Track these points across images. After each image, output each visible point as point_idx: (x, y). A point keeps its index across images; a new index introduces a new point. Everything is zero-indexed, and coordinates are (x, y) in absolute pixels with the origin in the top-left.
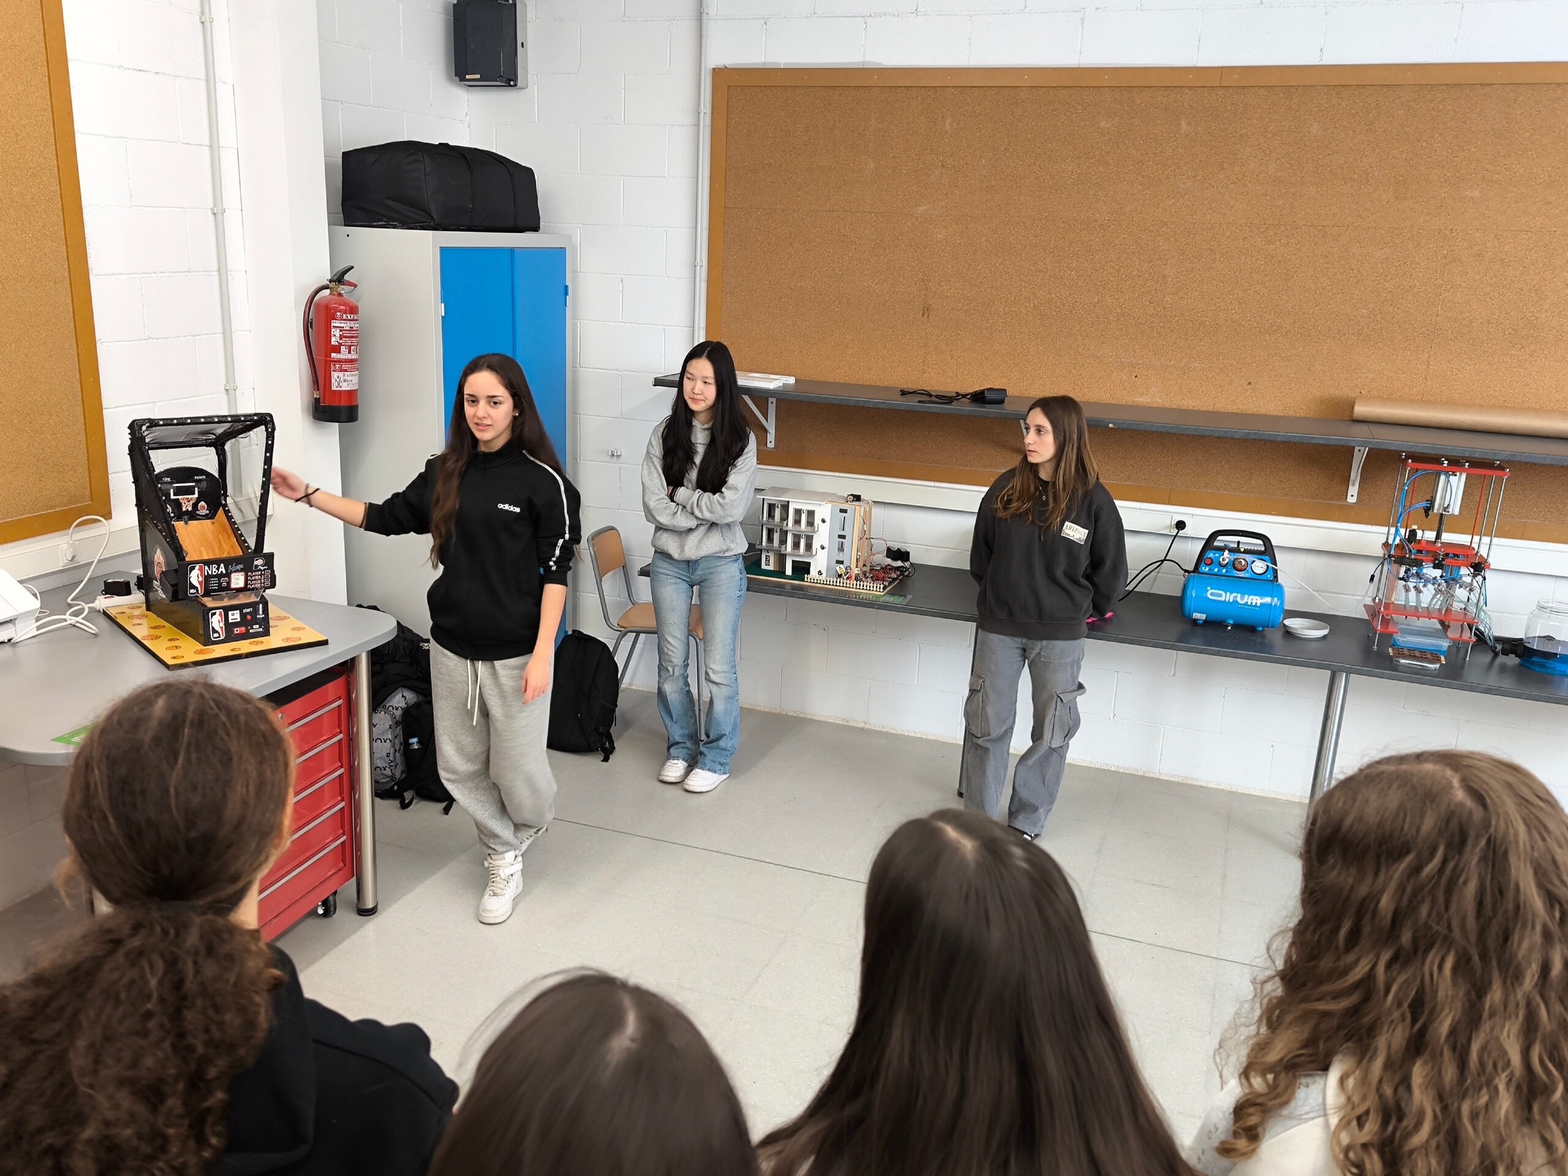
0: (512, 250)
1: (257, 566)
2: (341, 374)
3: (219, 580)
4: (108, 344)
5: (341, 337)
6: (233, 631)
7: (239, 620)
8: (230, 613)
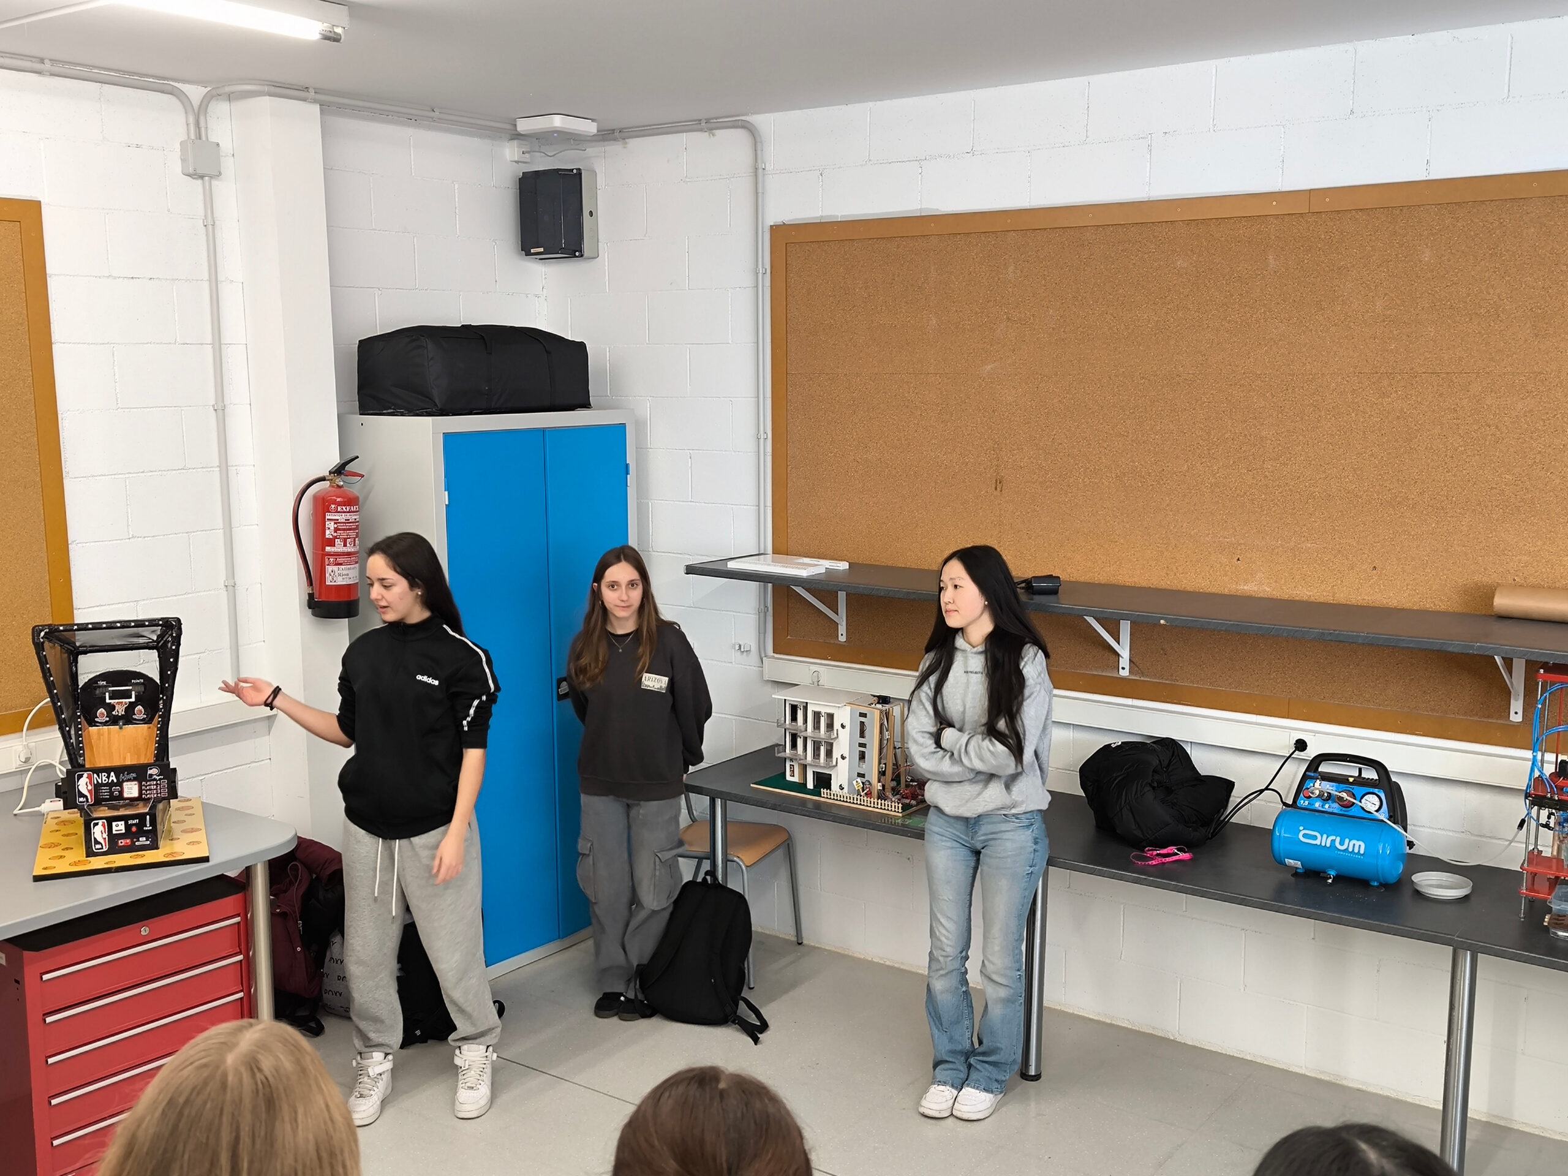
0: (543, 431)
1: (151, 775)
2: (335, 568)
3: (110, 789)
4: (84, 545)
5: (336, 530)
6: (117, 842)
7: (124, 831)
8: (114, 824)
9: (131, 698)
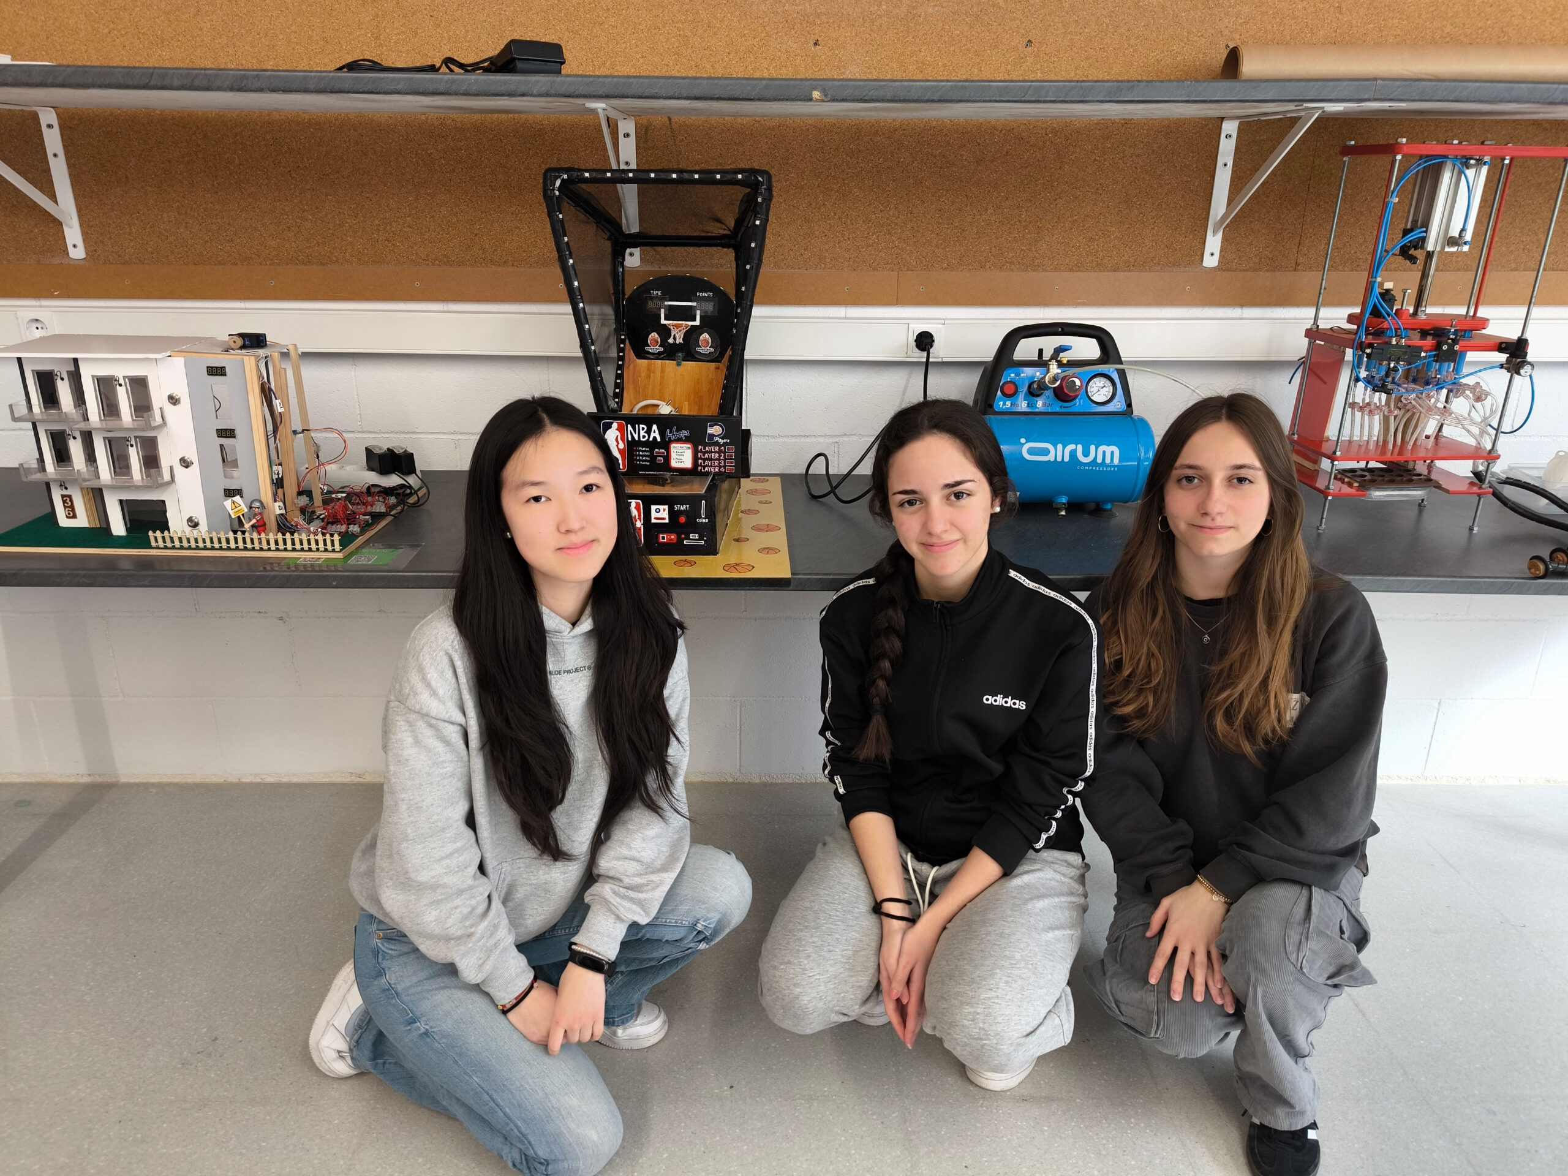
3: (652, 452)
6: (657, 537)
9: (695, 320)
